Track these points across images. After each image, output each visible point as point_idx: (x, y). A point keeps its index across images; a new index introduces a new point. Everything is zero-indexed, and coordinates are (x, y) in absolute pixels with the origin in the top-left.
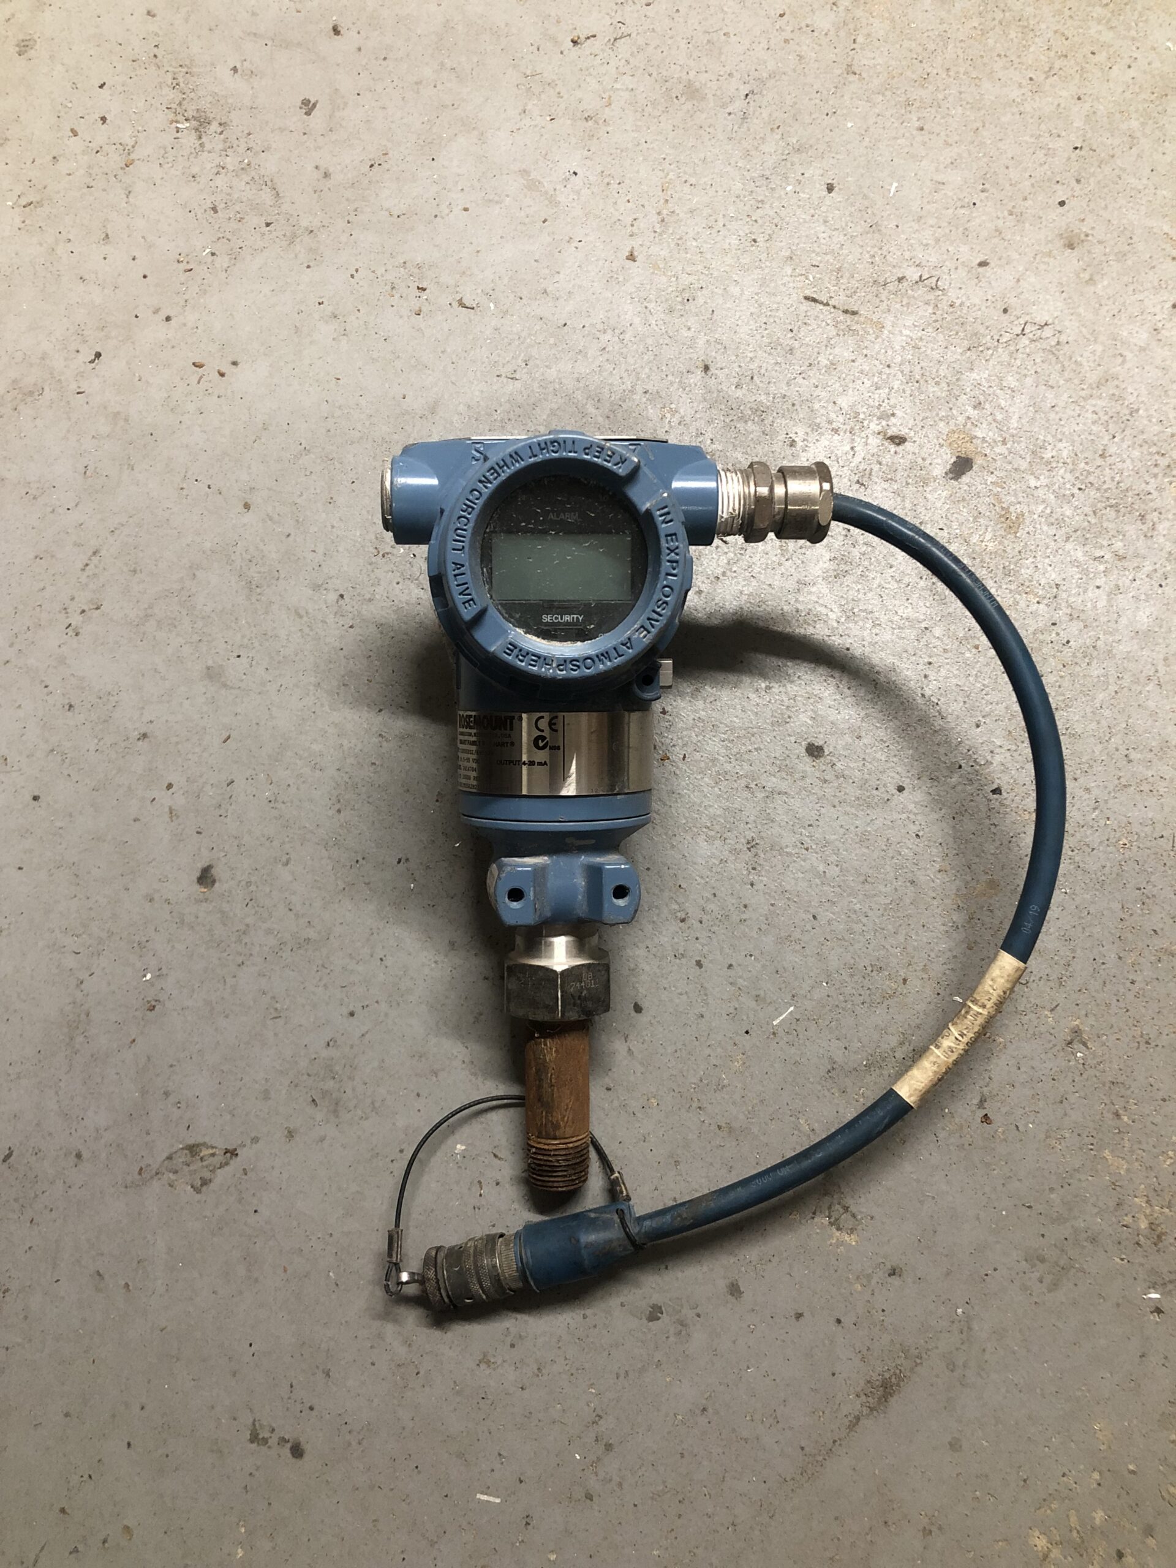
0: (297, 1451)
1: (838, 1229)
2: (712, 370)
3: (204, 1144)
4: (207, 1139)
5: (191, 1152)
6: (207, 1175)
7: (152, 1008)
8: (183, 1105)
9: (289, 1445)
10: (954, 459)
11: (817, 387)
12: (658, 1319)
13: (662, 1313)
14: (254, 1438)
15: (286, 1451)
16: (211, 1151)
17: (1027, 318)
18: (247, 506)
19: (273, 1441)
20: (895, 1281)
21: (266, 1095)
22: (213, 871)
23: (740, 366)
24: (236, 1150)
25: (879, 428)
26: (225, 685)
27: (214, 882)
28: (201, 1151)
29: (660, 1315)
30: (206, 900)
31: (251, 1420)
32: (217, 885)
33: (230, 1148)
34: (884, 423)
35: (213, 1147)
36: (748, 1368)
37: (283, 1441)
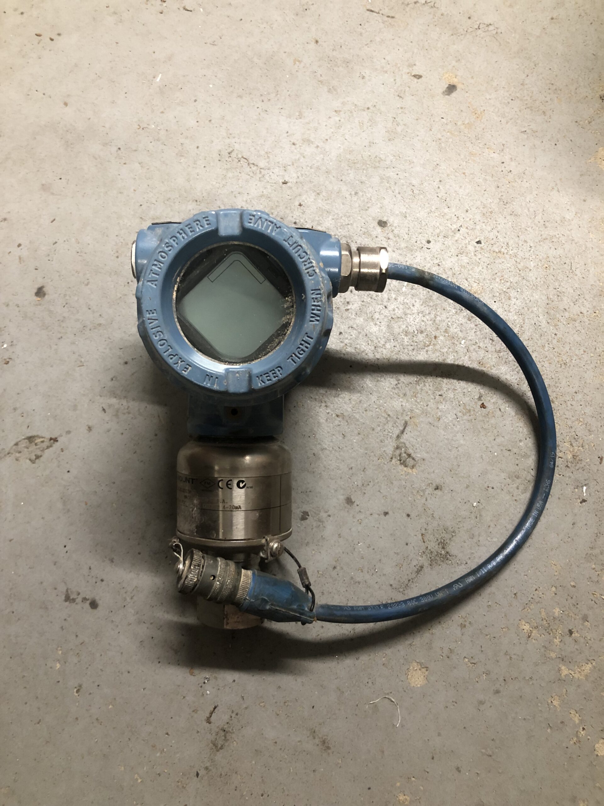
0: (94, 605)
1: (406, 466)
2: (320, 43)
3: (38, 437)
4: (39, 433)
5: (29, 441)
6: (39, 453)
7: (7, 363)
8: (24, 415)
9: (88, 602)
10: (447, 86)
11: (375, 51)
12: (307, 519)
13: (308, 516)
14: (68, 598)
15: (87, 605)
16: (42, 440)
17: (481, 22)
18: (66, 104)
19: (79, 600)
20: (438, 492)
21: (75, 408)
22: (44, 289)
23: (334, 41)
24: (56, 438)
25: (408, 71)
26: (53, 194)
27: (44, 295)
28: (35, 440)
29: (307, 517)
30: (40, 305)
31: (65, 589)
32: (46, 297)
33: (53, 437)
34: (411, 69)
35: (42, 437)
36: (359, 543)
37: (85, 599)
